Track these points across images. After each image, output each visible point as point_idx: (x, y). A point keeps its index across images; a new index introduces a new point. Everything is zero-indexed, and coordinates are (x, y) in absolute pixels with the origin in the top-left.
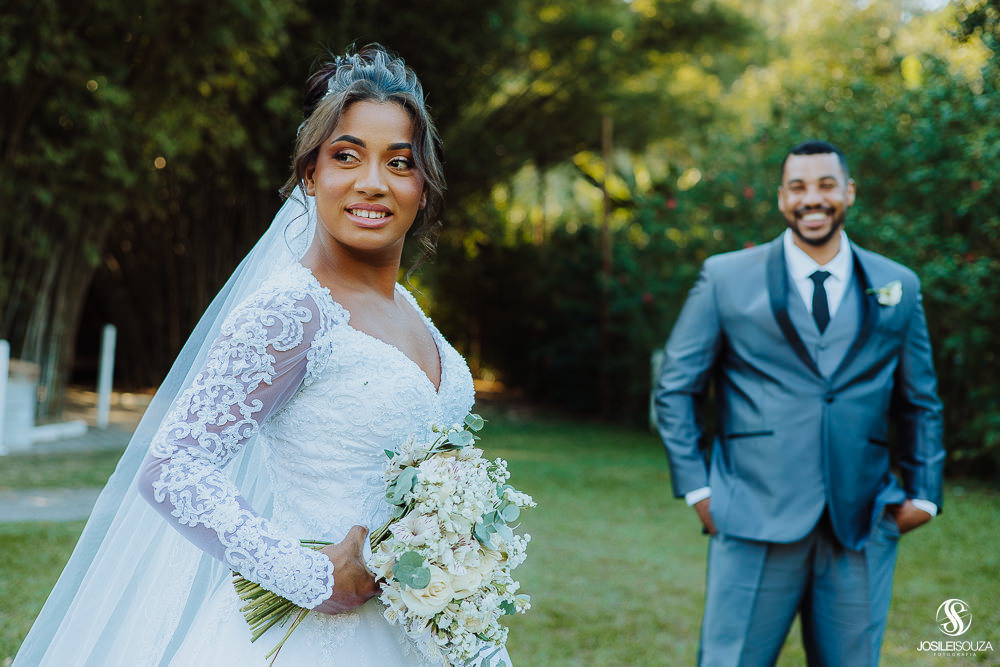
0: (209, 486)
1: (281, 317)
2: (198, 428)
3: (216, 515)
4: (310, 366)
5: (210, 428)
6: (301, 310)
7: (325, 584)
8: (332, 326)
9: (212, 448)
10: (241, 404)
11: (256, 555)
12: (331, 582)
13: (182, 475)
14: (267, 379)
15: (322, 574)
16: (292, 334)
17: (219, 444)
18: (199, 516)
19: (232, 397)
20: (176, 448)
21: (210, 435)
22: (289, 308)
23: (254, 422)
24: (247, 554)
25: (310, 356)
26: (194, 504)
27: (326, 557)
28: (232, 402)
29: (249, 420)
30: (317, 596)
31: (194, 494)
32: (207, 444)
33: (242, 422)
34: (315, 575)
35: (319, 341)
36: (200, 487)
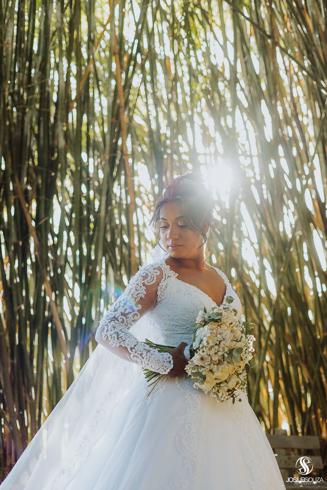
0: (123, 332)
1: (148, 273)
2: (118, 314)
3: (127, 342)
4: (159, 293)
5: (122, 314)
6: (156, 271)
7: (170, 363)
8: (168, 278)
9: (123, 322)
10: (134, 306)
11: (143, 356)
12: (172, 362)
13: (113, 329)
14: (143, 297)
15: (168, 360)
16: (152, 279)
17: (125, 320)
18: (120, 342)
19: (130, 303)
20: (110, 321)
21: (123, 317)
22: (152, 270)
23: (138, 314)
24: (139, 356)
25: (159, 288)
26: (118, 339)
27: (168, 354)
28: (130, 305)
29: (136, 312)
30: (168, 369)
31: (118, 335)
32: (121, 320)
33: (134, 313)
34: (166, 361)
35: (163, 283)
36: (120, 332)
